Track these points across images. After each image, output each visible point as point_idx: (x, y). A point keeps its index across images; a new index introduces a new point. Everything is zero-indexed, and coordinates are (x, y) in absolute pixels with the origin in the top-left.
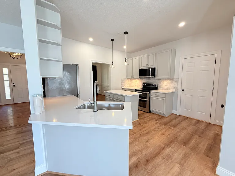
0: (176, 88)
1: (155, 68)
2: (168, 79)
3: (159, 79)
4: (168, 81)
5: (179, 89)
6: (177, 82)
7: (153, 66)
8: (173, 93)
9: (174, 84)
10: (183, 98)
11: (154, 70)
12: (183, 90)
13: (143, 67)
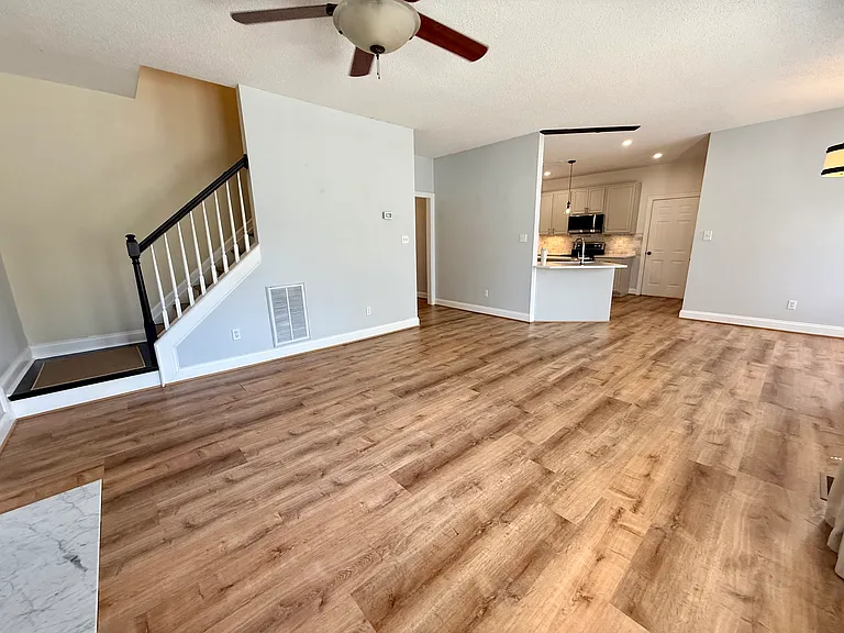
0: (638, 250)
1: (603, 216)
2: (625, 234)
3: (609, 235)
4: (625, 239)
5: (643, 252)
6: (641, 239)
7: (601, 211)
8: (632, 257)
9: (636, 243)
10: (648, 266)
11: (601, 218)
12: (649, 253)
13: (579, 211)
